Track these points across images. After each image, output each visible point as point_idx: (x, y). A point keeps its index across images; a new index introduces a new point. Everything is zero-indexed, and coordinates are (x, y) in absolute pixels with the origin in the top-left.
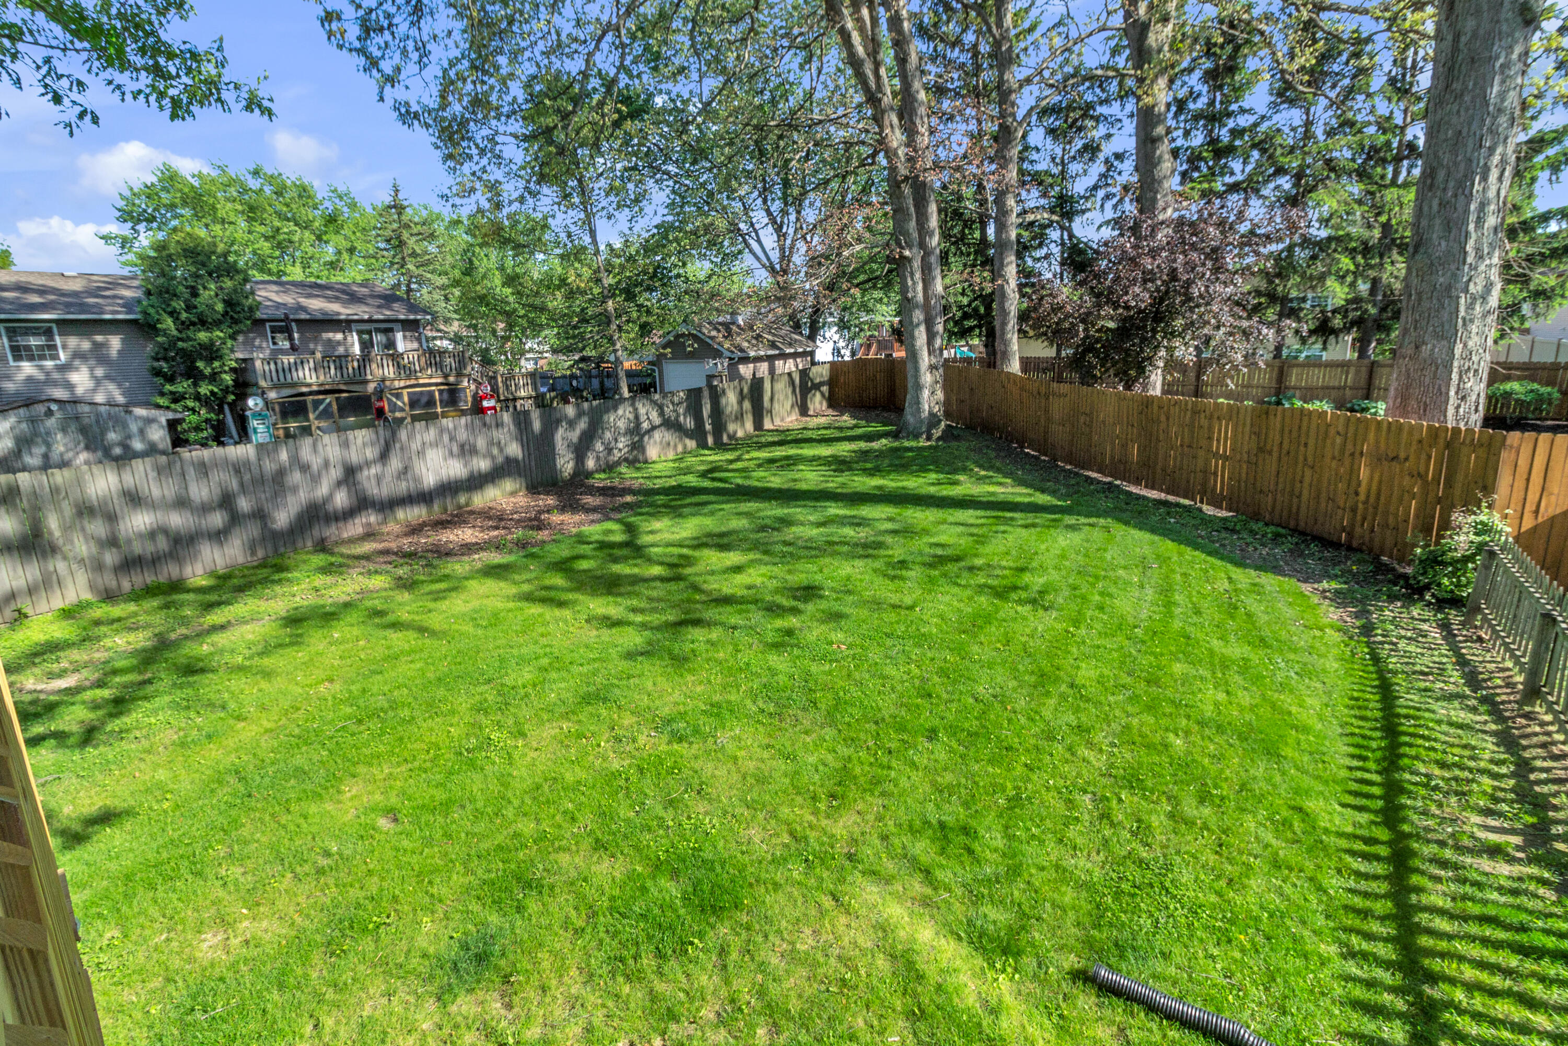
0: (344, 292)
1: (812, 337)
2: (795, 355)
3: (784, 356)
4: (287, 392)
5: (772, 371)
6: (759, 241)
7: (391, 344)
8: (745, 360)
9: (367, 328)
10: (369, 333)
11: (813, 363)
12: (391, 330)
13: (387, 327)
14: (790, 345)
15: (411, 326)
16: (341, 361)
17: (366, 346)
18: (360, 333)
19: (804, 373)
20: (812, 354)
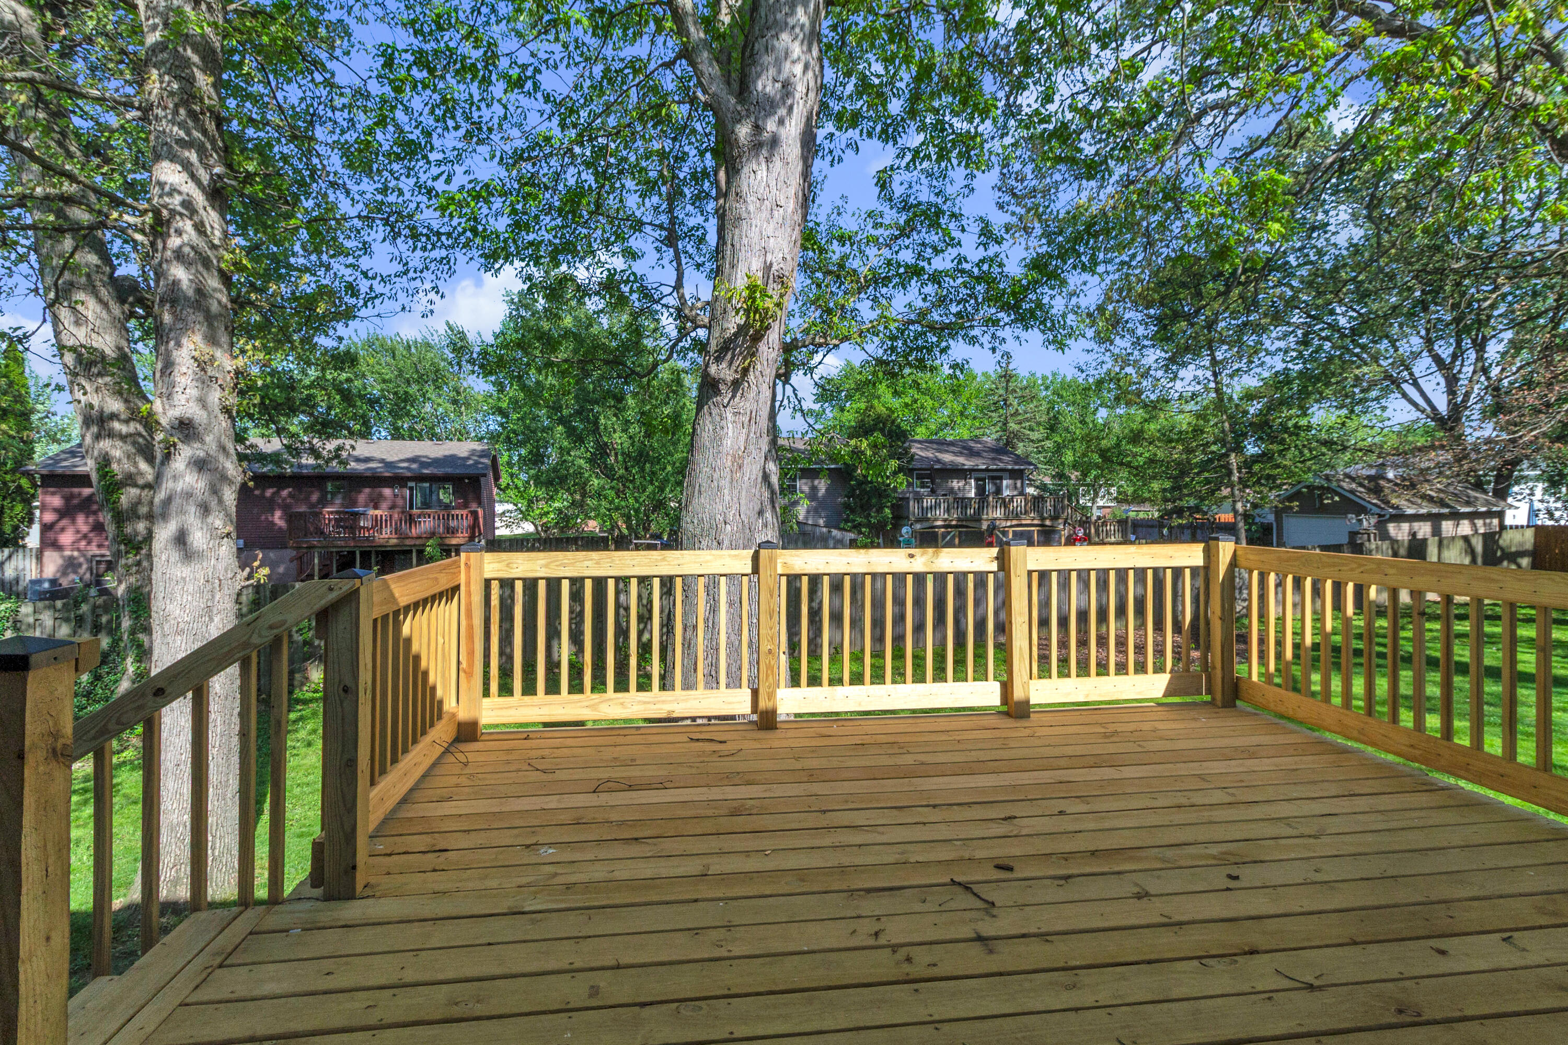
0: (964, 448)
1: (1502, 494)
2: (1472, 516)
3: (1456, 516)
4: (926, 524)
5: (1436, 532)
6: (1416, 384)
7: (998, 491)
8: (1400, 517)
9: (981, 477)
10: (983, 480)
11: (1503, 527)
12: (1001, 478)
13: (996, 477)
14: (1468, 503)
15: (1017, 475)
16: (963, 502)
17: (981, 491)
18: (977, 480)
19: (1490, 539)
20: (1501, 515)
